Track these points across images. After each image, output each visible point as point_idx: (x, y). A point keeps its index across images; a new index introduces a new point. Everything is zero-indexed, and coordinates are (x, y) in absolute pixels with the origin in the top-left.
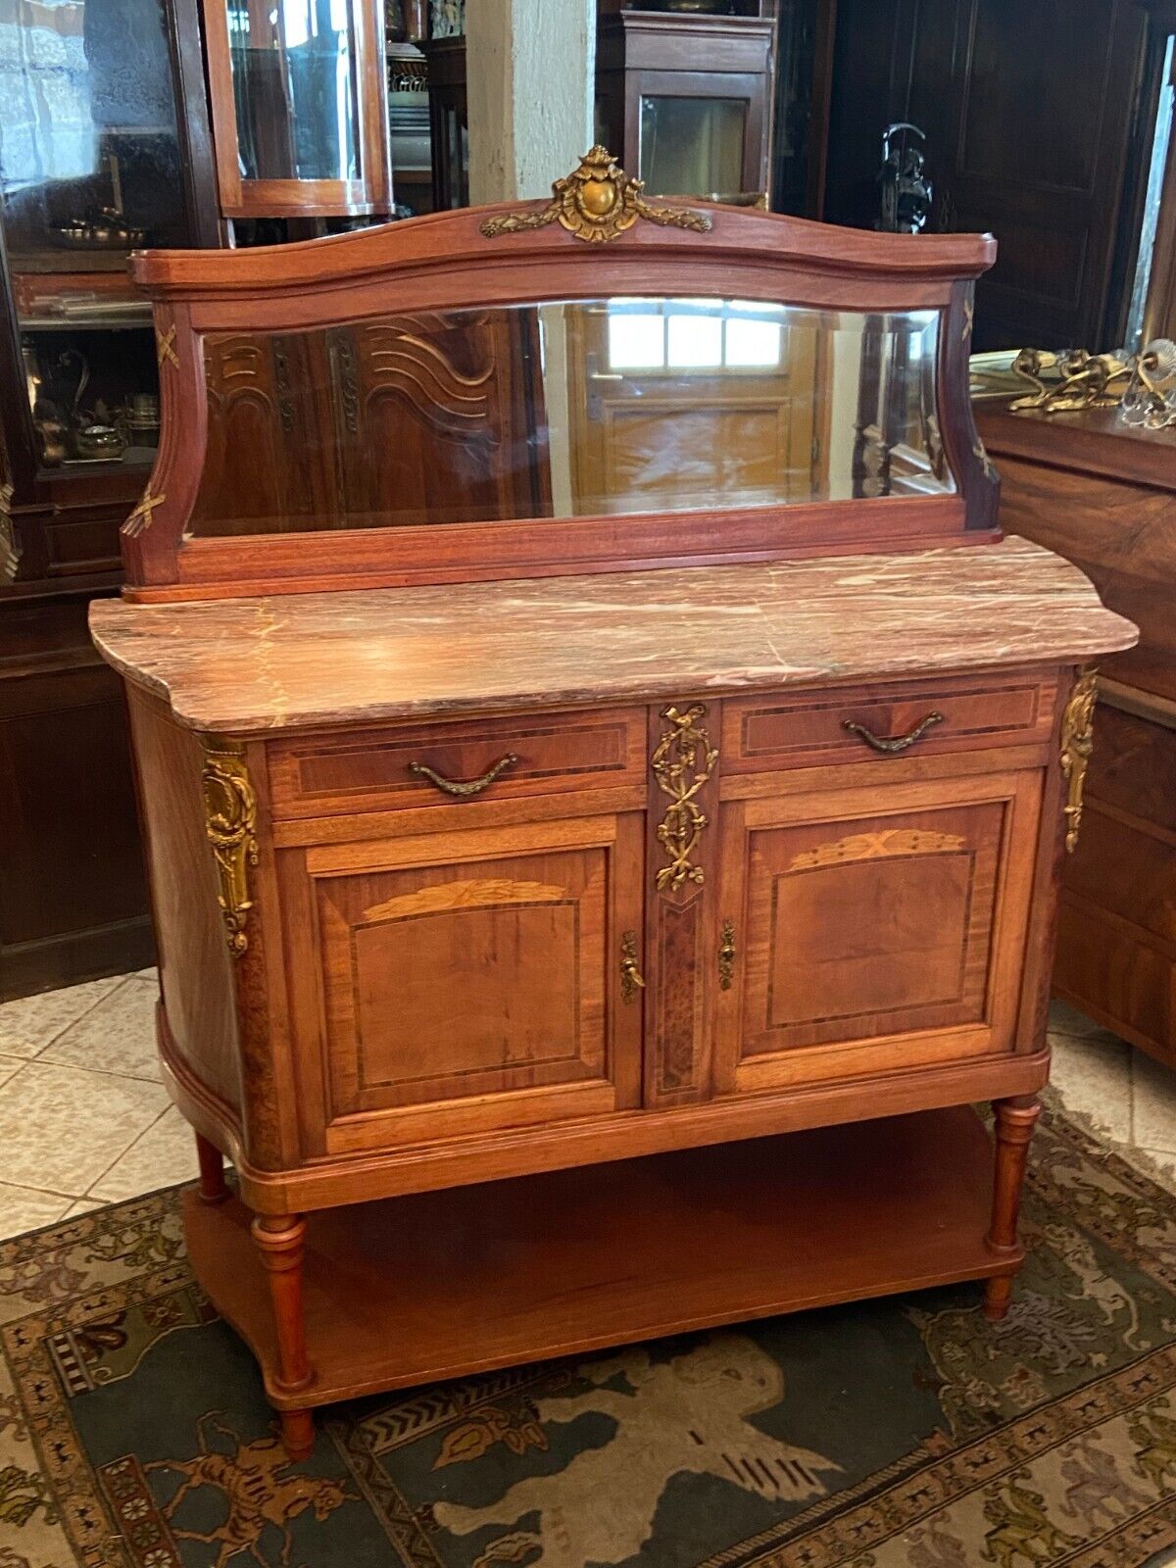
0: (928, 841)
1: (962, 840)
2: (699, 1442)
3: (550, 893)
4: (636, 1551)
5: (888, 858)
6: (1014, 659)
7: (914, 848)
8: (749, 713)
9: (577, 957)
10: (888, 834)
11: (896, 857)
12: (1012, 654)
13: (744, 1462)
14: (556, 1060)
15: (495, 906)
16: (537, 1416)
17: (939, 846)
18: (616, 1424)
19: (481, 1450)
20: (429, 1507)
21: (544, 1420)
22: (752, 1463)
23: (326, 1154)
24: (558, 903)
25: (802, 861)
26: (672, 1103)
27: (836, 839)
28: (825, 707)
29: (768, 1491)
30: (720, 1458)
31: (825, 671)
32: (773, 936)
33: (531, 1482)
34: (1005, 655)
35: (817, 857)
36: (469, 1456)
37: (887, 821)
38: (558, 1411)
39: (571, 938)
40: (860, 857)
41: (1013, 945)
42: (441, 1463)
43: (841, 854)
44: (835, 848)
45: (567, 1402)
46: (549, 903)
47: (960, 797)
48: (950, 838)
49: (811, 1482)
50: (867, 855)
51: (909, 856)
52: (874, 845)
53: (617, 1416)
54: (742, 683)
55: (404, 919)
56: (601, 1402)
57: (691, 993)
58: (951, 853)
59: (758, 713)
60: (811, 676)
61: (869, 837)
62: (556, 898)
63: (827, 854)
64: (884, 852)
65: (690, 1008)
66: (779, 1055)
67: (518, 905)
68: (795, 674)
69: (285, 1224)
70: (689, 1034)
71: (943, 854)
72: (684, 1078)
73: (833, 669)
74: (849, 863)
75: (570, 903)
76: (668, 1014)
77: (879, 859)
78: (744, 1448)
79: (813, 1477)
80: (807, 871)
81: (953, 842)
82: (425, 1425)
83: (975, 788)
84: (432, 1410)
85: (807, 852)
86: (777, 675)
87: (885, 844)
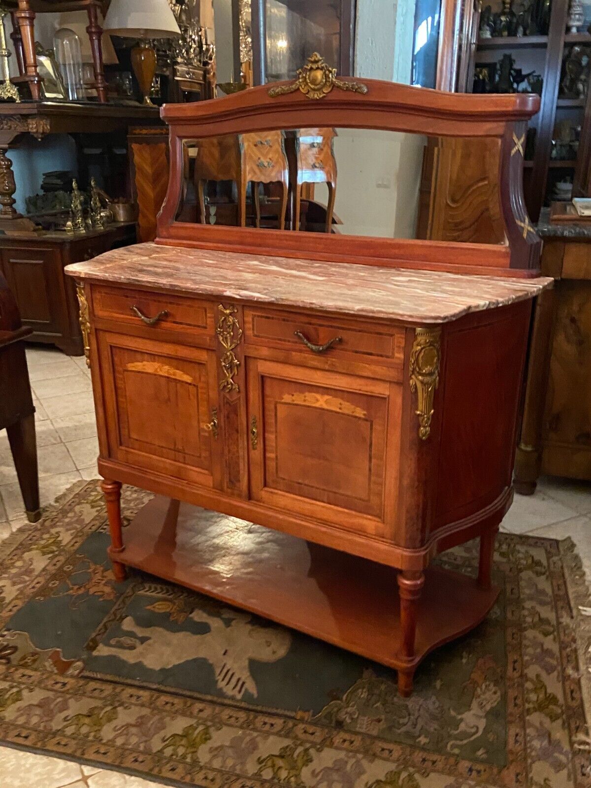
0: (347, 408)
1: (365, 412)
2: (224, 654)
3: (187, 378)
4: (158, 668)
5: (328, 410)
6: (364, 313)
7: (340, 409)
8: (255, 316)
9: (198, 412)
10: (326, 397)
11: (332, 411)
12: (362, 310)
13: (228, 671)
14: (193, 455)
15: (168, 378)
16: (191, 613)
17: (353, 412)
18: (209, 632)
19: (163, 611)
20: (126, 616)
21: (191, 616)
22: (230, 673)
23: (117, 459)
24: (190, 384)
25: (287, 398)
26: (232, 494)
27: (302, 392)
28: (288, 321)
29: (221, 684)
30: (223, 664)
31: (273, 299)
32: (276, 432)
33: (161, 629)
34: (359, 310)
35: (294, 398)
36: (157, 611)
37: (326, 390)
38: (198, 616)
39: (196, 402)
40: (314, 405)
41: (393, 481)
42: (148, 607)
43: (305, 401)
44: (302, 396)
45: (205, 615)
46: (187, 383)
47: (358, 387)
48: (358, 410)
49: (240, 691)
50: (317, 405)
51: (338, 413)
52: (321, 401)
53: (212, 629)
54: (238, 297)
55: (139, 372)
56: (215, 623)
57: (238, 446)
58: (360, 418)
59: (258, 316)
60: (267, 300)
61: (318, 396)
62: (189, 381)
63: (298, 399)
64: (325, 407)
65: (238, 451)
66: (280, 492)
67: (175, 380)
68: (260, 298)
69: (109, 483)
70: (238, 464)
71: (356, 417)
72: (237, 484)
73: (276, 299)
74: (309, 407)
75: (194, 385)
76: (229, 451)
77: (323, 409)
78: (236, 666)
79: (243, 690)
80: (289, 404)
81: (360, 413)
82: (160, 595)
83: (367, 385)
84: (167, 592)
85: (289, 394)
86: (252, 296)
87: (326, 402)
